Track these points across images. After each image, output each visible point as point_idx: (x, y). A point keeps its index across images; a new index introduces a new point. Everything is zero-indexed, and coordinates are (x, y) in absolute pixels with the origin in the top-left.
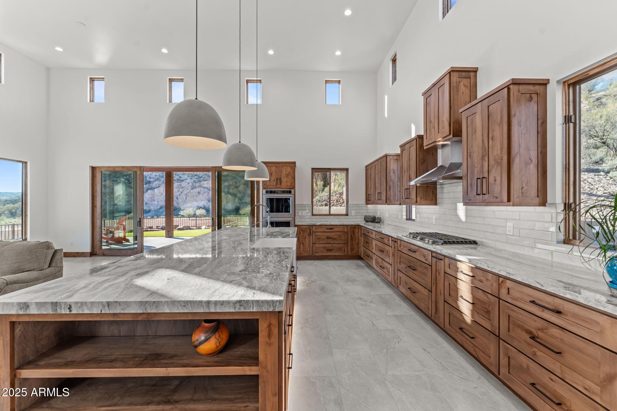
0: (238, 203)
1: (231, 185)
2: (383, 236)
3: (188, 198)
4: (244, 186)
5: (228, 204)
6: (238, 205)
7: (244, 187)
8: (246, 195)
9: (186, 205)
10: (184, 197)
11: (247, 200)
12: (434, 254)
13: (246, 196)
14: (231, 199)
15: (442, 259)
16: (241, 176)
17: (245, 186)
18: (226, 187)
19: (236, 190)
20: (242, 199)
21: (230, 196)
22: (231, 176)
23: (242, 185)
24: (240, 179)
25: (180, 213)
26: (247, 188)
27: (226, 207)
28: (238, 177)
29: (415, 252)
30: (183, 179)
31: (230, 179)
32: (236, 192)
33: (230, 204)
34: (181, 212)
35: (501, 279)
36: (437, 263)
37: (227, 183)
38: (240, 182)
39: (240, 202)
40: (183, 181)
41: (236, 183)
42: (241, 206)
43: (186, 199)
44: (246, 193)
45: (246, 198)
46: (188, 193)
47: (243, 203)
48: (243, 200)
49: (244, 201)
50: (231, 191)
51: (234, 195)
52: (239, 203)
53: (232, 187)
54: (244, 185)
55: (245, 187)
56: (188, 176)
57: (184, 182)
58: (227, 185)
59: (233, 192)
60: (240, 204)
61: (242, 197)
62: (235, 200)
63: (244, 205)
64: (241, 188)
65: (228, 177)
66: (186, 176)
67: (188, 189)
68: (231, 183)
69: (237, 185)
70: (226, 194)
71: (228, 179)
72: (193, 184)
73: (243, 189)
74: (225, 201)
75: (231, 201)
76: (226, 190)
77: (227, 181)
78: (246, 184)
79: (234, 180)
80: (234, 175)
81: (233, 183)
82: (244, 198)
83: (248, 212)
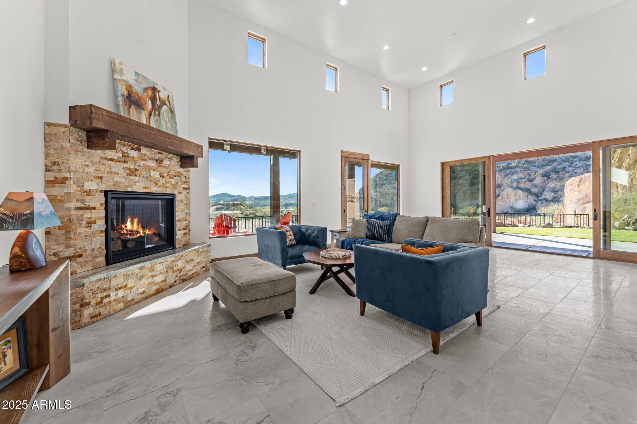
0: (533, 200)
1: (521, 178)
3: (466, 196)
4: (542, 178)
5: (518, 202)
6: (534, 203)
7: (542, 180)
8: (547, 189)
9: (464, 203)
10: (462, 195)
11: (547, 196)
13: (547, 191)
14: (522, 195)
16: (537, 165)
17: (544, 178)
18: (514, 181)
19: (529, 184)
21: (521, 192)
22: (521, 167)
23: (539, 177)
24: (535, 169)
25: (459, 211)
26: (548, 180)
27: (514, 206)
28: (533, 168)
30: (460, 175)
31: (521, 171)
32: (529, 187)
33: (521, 201)
34: (461, 210)
37: (516, 176)
38: (535, 174)
39: (536, 199)
40: (460, 178)
41: (530, 175)
42: (538, 204)
43: (464, 196)
44: (547, 186)
45: (545, 193)
46: (466, 190)
47: (541, 200)
48: (541, 196)
49: (543, 197)
50: (522, 185)
51: (528, 190)
52: (535, 200)
53: (524, 180)
54: (543, 177)
55: (544, 179)
56: (466, 173)
57: (461, 179)
58: (516, 179)
59: (524, 187)
60: (536, 202)
61: (540, 192)
62: (528, 196)
63: (542, 203)
64: (538, 180)
65: (517, 169)
66: (464, 173)
67: (466, 186)
68: (522, 176)
69: (531, 177)
70: (514, 189)
71: (518, 171)
72: (472, 181)
73: (541, 182)
74: (513, 198)
75: (522, 198)
76: (515, 185)
77: (516, 174)
78: (547, 175)
79: (527, 172)
80: (526, 166)
81: (525, 175)
82: (542, 194)
83: (551, 212)
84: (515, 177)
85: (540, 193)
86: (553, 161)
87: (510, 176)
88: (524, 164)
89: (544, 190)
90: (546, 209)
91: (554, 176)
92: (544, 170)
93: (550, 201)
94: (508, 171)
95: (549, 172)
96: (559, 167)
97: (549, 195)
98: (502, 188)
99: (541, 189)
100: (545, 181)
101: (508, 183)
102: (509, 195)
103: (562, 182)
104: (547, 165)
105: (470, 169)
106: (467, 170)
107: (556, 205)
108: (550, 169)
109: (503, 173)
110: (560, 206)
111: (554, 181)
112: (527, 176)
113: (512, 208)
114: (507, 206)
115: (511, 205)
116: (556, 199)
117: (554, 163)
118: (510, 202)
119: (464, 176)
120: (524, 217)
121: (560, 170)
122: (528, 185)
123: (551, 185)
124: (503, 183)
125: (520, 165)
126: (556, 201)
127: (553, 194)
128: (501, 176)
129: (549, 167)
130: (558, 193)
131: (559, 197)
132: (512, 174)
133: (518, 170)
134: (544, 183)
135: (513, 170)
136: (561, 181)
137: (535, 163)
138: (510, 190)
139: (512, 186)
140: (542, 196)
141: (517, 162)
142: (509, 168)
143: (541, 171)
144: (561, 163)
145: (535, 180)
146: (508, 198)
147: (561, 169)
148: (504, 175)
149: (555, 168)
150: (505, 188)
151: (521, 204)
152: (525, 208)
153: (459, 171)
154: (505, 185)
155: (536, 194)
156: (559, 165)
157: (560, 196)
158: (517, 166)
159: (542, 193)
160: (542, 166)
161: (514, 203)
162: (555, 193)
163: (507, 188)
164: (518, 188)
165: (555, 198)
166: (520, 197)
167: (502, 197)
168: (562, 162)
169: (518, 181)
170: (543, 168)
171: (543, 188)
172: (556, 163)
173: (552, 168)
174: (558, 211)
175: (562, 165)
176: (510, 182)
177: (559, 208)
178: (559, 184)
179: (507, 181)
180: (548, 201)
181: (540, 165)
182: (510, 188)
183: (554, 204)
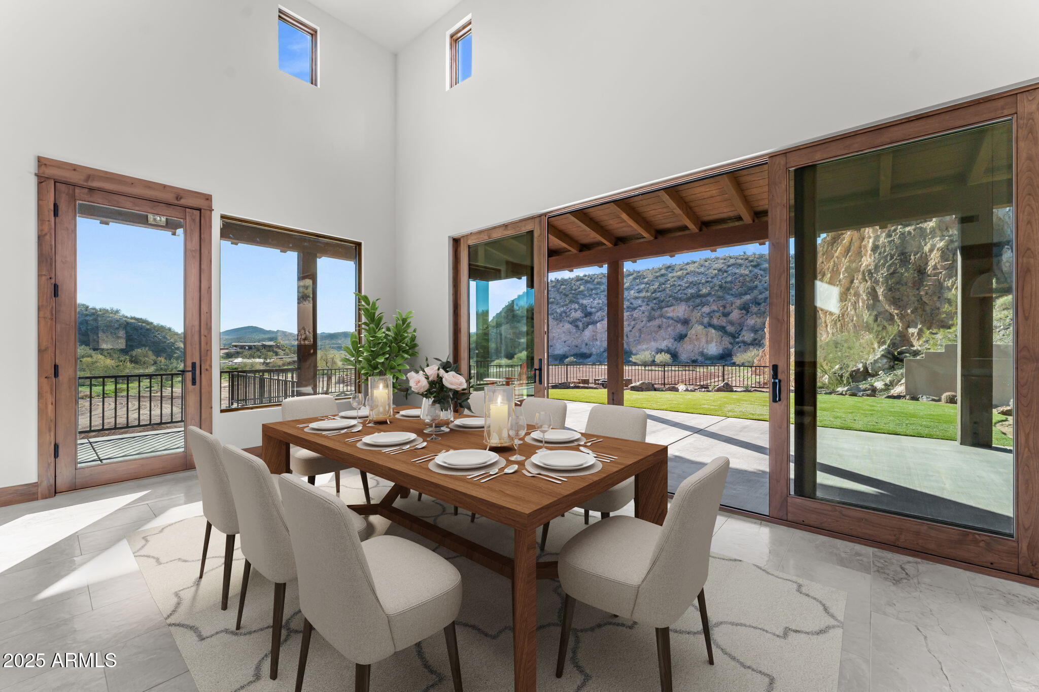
0: (728, 343)
1: (714, 311)
3: (642, 335)
4: (740, 312)
5: (710, 345)
6: (730, 346)
7: (740, 314)
8: (745, 328)
9: (639, 347)
10: (637, 334)
11: (746, 337)
13: (746, 330)
14: (714, 335)
16: (733, 293)
17: (742, 312)
18: (706, 316)
19: (724, 319)
20: (737, 335)
21: (713, 331)
22: (714, 295)
23: (736, 310)
24: (731, 299)
25: (631, 359)
26: (746, 314)
27: (705, 351)
28: (728, 297)
31: (714, 301)
32: (724, 324)
33: (714, 344)
34: (633, 357)
37: (708, 309)
38: (732, 306)
39: (733, 341)
40: (635, 309)
41: (724, 307)
42: (735, 348)
43: (640, 336)
44: (745, 324)
45: (744, 333)
46: (643, 327)
47: (738, 343)
48: (738, 338)
49: (741, 338)
50: (715, 321)
51: (722, 329)
52: (731, 343)
53: (717, 314)
54: (741, 310)
55: (743, 313)
56: (643, 301)
57: (636, 311)
58: (707, 312)
59: (718, 323)
61: (737, 332)
62: (722, 337)
63: (740, 347)
64: (735, 315)
65: (709, 298)
66: (639, 302)
67: (642, 322)
68: (716, 308)
69: (726, 311)
70: (705, 327)
71: (710, 301)
72: (650, 314)
73: (738, 317)
74: (704, 340)
75: (715, 340)
76: (706, 320)
77: (708, 305)
78: (745, 308)
79: (721, 303)
80: (720, 293)
81: (719, 307)
82: (740, 335)
83: (750, 359)
84: (706, 309)
85: (738, 333)
86: (754, 288)
87: (700, 307)
88: (717, 291)
89: (742, 329)
90: (743, 356)
91: (754, 309)
92: (742, 300)
93: (749, 344)
94: (698, 301)
95: (748, 304)
96: (760, 297)
97: (747, 336)
98: (690, 325)
99: (738, 327)
100: (743, 316)
101: (698, 318)
102: (698, 335)
103: (764, 318)
104: (746, 294)
105: (648, 297)
106: (644, 297)
107: (755, 350)
108: (750, 300)
109: (691, 303)
110: (761, 351)
111: (754, 316)
112: (721, 308)
113: (702, 354)
114: (696, 351)
115: (701, 350)
116: (756, 341)
117: (755, 291)
118: (699, 345)
119: (640, 306)
120: (716, 367)
122: (723, 322)
123: (751, 321)
124: (691, 318)
125: (713, 293)
126: (757, 344)
127: (752, 335)
128: (689, 307)
129: (748, 297)
130: (759, 332)
131: (760, 338)
132: (703, 304)
133: (711, 299)
134: (742, 319)
135: (704, 300)
136: (762, 317)
137: (731, 290)
138: (699, 328)
139: (703, 322)
140: (740, 336)
141: (709, 288)
142: (699, 296)
143: (738, 302)
144: (763, 292)
145: (732, 314)
146: (697, 339)
147: (763, 300)
148: (692, 306)
149: (756, 298)
150: (693, 325)
151: (713, 349)
152: (719, 354)
153: (633, 299)
154: (694, 320)
155: (733, 334)
156: (761, 294)
157: (762, 337)
158: (709, 294)
159: (740, 333)
160: (740, 295)
161: (704, 347)
162: (755, 334)
163: (696, 325)
164: (710, 325)
165: (755, 340)
166: (712, 338)
167: (690, 338)
168: (764, 290)
169: (710, 315)
170: (741, 298)
171: (741, 326)
172: (756, 292)
173: (751, 298)
174: (758, 358)
175: (764, 294)
176: (700, 317)
177: (758, 355)
178: (759, 321)
179: (696, 315)
180: (747, 345)
181: (737, 292)
182: (700, 326)
183: (754, 348)
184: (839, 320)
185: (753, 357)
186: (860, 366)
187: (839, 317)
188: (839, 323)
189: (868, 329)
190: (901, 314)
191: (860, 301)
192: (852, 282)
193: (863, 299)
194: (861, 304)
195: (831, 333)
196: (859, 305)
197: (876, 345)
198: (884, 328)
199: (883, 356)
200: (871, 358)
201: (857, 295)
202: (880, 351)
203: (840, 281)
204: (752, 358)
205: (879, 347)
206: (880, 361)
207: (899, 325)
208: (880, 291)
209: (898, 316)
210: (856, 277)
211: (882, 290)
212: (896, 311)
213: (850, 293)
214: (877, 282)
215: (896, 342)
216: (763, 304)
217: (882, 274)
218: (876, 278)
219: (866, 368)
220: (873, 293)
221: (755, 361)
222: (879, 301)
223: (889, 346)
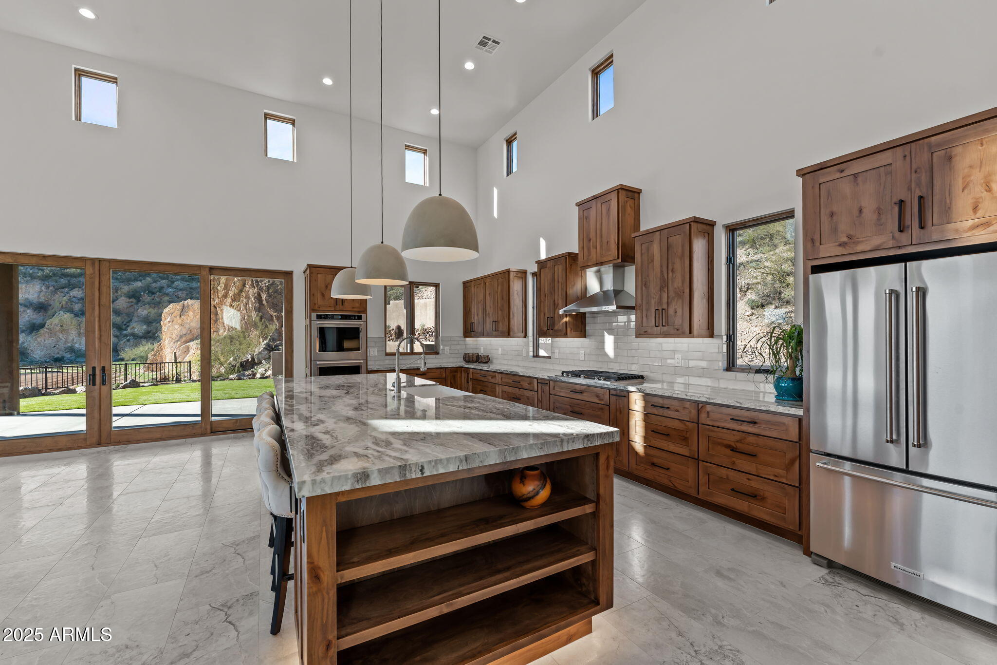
2: (517, 379)
4: (128, 300)
7: (128, 302)
8: (136, 319)
11: (136, 330)
12: (612, 392)
13: (136, 322)
15: (625, 396)
16: (119, 277)
17: (131, 300)
18: (77, 301)
20: (124, 327)
23: (123, 298)
26: (137, 303)
27: (77, 345)
29: (581, 393)
35: (700, 405)
36: (618, 400)
37: (80, 293)
38: (117, 292)
39: (118, 334)
42: (122, 342)
44: (136, 314)
45: (133, 324)
47: (126, 336)
48: (126, 329)
49: (129, 330)
52: (115, 336)
54: (130, 298)
55: (132, 302)
58: (79, 296)
60: (118, 338)
61: (124, 323)
63: (128, 340)
64: (123, 303)
70: (76, 315)
73: (125, 306)
76: (77, 307)
77: (80, 288)
78: (135, 296)
82: (128, 326)
83: (143, 354)
84: (77, 293)
85: (125, 325)
86: (147, 275)
87: (67, 289)
89: (131, 320)
90: (134, 350)
91: (147, 298)
92: (131, 287)
93: (141, 338)
94: (63, 281)
95: (140, 292)
96: (154, 285)
97: (139, 328)
98: (52, 312)
99: (126, 317)
100: (132, 306)
101: (64, 303)
102: (64, 326)
103: (159, 308)
104: (136, 280)
107: (149, 343)
108: (141, 287)
110: (156, 345)
111: (147, 306)
114: (61, 345)
115: (69, 345)
116: (150, 334)
117: (147, 278)
118: (66, 339)
121: (156, 290)
123: (143, 312)
126: (150, 337)
127: (145, 327)
129: (139, 284)
130: (153, 324)
131: (155, 331)
132: (72, 287)
134: (131, 308)
135: (73, 281)
136: (157, 308)
138: (67, 316)
139: (72, 309)
140: (129, 329)
143: (126, 289)
144: (158, 281)
145: (116, 302)
146: (63, 331)
147: (158, 289)
149: (148, 286)
150: (56, 312)
154: (56, 305)
155: (119, 325)
156: (155, 282)
157: (157, 329)
159: (128, 324)
160: (126, 281)
161: (75, 341)
162: (148, 326)
163: (61, 313)
165: (149, 332)
167: (52, 328)
168: (158, 278)
169: (82, 301)
170: (130, 284)
171: (130, 317)
172: (149, 279)
173: (143, 286)
174: (153, 353)
175: (158, 283)
176: (67, 303)
177: (153, 349)
178: (153, 311)
179: (60, 299)
180: (138, 339)
181: (124, 277)
182: (68, 314)
183: (147, 342)
184: (234, 318)
185: (147, 352)
186: (249, 357)
187: (234, 315)
188: (234, 320)
189: (255, 326)
190: (278, 316)
191: (250, 303)
192: (244, 285)
193: (252, 301)
194: (250, 305)
195: (227, 328)
196: (249, 306)
197: (261, 340)
198: (266, 326)
199: (264, 348)
200: (257, 351)
201: (247, 297)
202: (263, 344)
203: (234, 283)
204: (145, 352)
205: (263, 341)
206: (263, 352)
207: (276, 325)
208: (264, 297)
209: (275, 317)
210: (247, 282)
211: (265, 296)
212: (274, 314)
213: (242, 296)
214: (261, 289)
215: (275, 337)
216: (158, 293)
217: (265, 283)
218: (261, 287)
219: (253, 359)
220: (259, 298)
221: (149, 356)
222: (263, 305)
223: (270, 340)
